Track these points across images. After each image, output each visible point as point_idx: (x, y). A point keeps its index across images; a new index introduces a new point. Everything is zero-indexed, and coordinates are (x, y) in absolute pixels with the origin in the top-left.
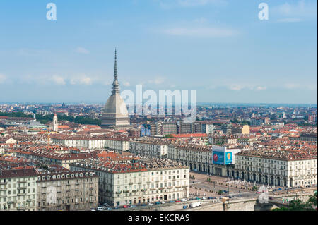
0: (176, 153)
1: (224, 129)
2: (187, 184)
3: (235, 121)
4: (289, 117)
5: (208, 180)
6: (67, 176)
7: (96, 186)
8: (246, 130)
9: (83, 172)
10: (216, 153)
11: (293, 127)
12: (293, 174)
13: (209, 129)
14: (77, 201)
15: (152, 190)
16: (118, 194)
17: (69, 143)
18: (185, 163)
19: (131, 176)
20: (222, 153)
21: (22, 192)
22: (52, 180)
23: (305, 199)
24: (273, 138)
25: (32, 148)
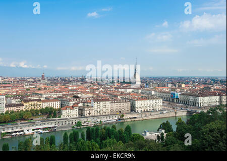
0: (157, 94)
1: (175, 85)
2: (162, 104)
3: (179, 83)
4: (200, 81)
5: (169, 104)
6: (120, 101)
7: (129, 105)
8: (183, 86)
9: (125, 100)
10: (172, 94)
11: (202, 85)
12: (201, 102)
13: (170, 85)
14: (123, 110)
15: (149, 107)
16: (137, 108)
17: (120, 90)
18: (161, 97)
19: (142, 102)
20: (175, 94)
21: (105, 106)
22: (115, 103)
23: (205, 111)
24: (194, 89)
25: (108, 92)
